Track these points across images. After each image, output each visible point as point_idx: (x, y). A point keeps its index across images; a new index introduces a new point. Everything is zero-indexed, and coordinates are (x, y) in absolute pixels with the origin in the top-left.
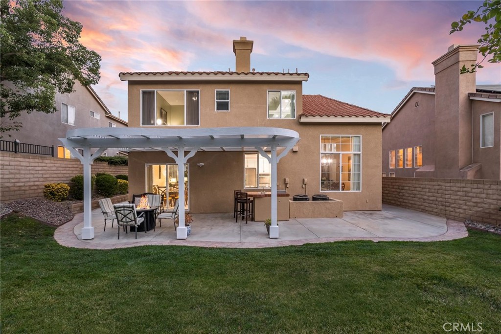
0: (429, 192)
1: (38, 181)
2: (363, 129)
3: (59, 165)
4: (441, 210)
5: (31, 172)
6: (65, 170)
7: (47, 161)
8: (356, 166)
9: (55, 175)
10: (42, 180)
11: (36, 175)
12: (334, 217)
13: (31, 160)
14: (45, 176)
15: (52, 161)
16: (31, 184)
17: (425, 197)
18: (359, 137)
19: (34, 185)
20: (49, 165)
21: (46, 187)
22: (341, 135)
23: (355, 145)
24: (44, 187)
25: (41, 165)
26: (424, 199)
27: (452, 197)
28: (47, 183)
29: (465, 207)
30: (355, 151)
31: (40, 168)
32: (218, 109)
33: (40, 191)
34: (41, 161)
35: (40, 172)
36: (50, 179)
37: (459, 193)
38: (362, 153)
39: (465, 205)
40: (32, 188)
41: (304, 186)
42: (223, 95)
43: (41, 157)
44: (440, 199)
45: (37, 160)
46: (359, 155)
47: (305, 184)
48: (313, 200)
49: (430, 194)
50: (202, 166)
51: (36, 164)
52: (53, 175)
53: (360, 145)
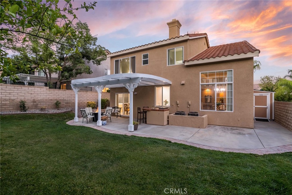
1: (85, 100)
2: (234, 65)
3: (94, 94)
5: (82, 97)
6: (96, 96)
7: (88, 93)
8: (229, 93)
9: (92, 98)
10: (86, 100)
11: (84, 98)
12: (198, 128)
13: (82, 93)
14: (87, 99)
15: (91, 93)
16: (82, 101)
18: (232, 71)
19: (83, 102)
20: (89, 94)
21: (88, 103)
22: (216, 71)
23: (229, 77)
24: (87, 103)
25: (86, 94)
28: (88, 101)
30: (229, 82)
31: (85, 96)
32: (144, 64)
33: (85, 104)
34: (86, 93)
35: (85, 97)
36: (90, 100)
38: (234, 83)
40: (82, 103)
41: (189, 106)
42: (146, 56)
43: (86, 91)
45: (84, 93)
46: (231, 84)
47: (190, 105)
48: (188, 115)
50: (136, 94)
51: (84, 94)
52: (91, 98)
53: (232, 77)
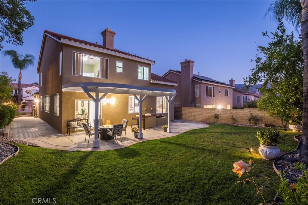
0: (188, 112)
4: (193, 118)
17: (187, 114)
26: (186, 115)
27: (197, 114)
29: (201, 117)
37: (200, 112)
39: (201, 116)
44: (193, 115)
49: (189, 113)
